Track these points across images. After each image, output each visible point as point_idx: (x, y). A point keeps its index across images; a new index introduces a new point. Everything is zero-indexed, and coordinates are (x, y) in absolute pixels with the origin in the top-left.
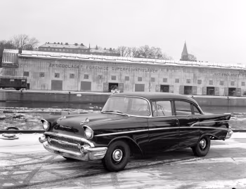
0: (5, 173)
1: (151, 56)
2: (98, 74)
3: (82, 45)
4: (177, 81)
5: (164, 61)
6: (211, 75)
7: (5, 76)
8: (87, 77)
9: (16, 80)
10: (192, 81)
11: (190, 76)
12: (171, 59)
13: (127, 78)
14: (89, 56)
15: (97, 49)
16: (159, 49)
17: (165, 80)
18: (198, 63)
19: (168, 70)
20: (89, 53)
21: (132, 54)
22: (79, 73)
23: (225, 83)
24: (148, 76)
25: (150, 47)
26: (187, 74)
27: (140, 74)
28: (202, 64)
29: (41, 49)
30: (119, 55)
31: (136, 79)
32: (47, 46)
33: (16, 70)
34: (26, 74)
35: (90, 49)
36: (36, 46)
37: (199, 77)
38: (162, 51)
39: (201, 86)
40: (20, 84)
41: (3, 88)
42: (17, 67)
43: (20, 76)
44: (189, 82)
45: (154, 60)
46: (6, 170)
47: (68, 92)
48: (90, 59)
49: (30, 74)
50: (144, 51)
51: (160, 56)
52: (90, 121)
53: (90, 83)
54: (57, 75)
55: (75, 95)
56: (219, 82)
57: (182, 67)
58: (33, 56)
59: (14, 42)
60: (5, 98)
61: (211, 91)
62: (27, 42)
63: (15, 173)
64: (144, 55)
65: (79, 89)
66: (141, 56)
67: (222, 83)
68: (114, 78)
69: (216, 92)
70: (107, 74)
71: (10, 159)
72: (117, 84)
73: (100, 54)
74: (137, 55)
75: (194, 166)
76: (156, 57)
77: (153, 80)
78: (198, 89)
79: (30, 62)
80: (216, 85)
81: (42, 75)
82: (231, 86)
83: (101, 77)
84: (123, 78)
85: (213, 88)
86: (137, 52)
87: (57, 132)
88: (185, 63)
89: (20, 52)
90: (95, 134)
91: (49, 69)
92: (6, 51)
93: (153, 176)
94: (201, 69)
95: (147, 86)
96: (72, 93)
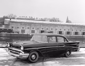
0: (5, 62)
1: (56, 21)
2: (37, 27)
3: (32, 17)
4: (65, 30)
5: (60, 23)
6: (77, 28)
7: (5, 28)
8: (33, 28)
9: (9, 29)
10: (70, 30)
11: (69, 28)
12: (62, 22)
13: (47, 29)
14: (34, 21)
15: (37, 18)
16: (58, 19)
17: (60, 29)
18: (72, 23)
19: (61, 26)
20: (34, 20)
21: (49, 20)
22: (31, 27)
23: (81, 30)
24: (55, 28)
25: (55, 18)
26: (68, 27)
27: (52, 27)
28: (73, 24)
29: (18, 19)
30: (44, 21)
31: (50, 29)
32: (20, 18)
33: (9, 26)
34: (13, 27)
35: (34, 19)
36: (16, 18)
37: (72, 28)
38: (59, 19)
39: (73, 31)
40: (10, 31)
41: (4, 32)
42: (9, 25)
43: (10, 28)
44: (69, 30)
45: (56, 23)
46: (6, 61)
47: (27, 34)
48: (35, 22)
49: (14, 27)
50: (53, 19)
51: (59, 21)
52: (24, 44)
53: (35, 30)
54: (23, 28)
55: (29, 35)
56: (79, 30)
57: (66, 25)
58: (15, 21)
59: (8, 16)
60: (5, 36)
61: (76, 33)
62: (13, 16)
63: (9, 62)
64: (53, 21)
65: (31, 33)
66: (52, 21)
67: (80, 31)
68: (43, 29)
69: (78, 34)
70: (40, 27)
71: (7, 57)
72: (44, 31)
73: (38, 20)
74: (51, 21)
75: (70, 60)
76: (57, 21)
77: (56, 29)
78: (72, 33)
79: (14, 23)
80: (78, 31)
81: (18, 28)
82: (83, 32)
83: (38, 29)
84: (46, 29)
85: (77, 32)
86: (51, 20)
87: (12, 48)
88: (67, 23)
89: (10, 20)
90: (24, 49)
91: (20, 26)
92: (6, 19)
93: (56, 63)
94: (73, 26)
95: (54, 32)
96: (28, 34)
